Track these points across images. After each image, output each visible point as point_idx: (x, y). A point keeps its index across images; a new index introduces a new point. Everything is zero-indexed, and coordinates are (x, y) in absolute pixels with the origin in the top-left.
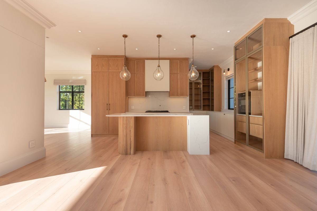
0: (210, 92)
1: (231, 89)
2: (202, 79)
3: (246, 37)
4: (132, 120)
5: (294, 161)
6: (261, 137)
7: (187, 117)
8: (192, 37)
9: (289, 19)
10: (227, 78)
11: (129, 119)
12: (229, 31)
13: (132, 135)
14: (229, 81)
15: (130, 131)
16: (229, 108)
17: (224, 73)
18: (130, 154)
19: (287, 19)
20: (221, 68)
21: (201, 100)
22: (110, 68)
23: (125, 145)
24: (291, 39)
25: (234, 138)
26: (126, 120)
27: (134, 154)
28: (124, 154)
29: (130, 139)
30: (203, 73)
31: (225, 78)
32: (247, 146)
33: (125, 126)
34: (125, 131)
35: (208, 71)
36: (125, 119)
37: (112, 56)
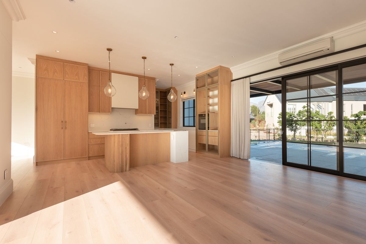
0: (167, 110)
1: (185, 110)
2: (159, 98)
3: (206, 74)
4: (127, 137)
5: (234, 157)
6: (217, 144)
7: (170, 133)
8: (171, 65)
9: (231, 69)
10: (183, 99)
11: (125, 136)
12: (197, 67)
13: (127, 152)
14: (184, 102)
15: (126, 148)
16: (184, 126)
17: (182, 96)
18: (126, 171)
19: (229, 68)
20: (177, 90)
21: (158, 118)
22: (67, 76)
23: (120, 163)
24: (232, 82)
25: (195, 149)
26: (122, 138)
27: (130, 170)
28: (119, 172)
29: (126, 156)
30: (160, 92)
31: (181, 99)
32: (207, 152)
33: (120, 143)
34: (120, 149)
35: (164, 91)
36: (120, 137)
37: (69, 61)
